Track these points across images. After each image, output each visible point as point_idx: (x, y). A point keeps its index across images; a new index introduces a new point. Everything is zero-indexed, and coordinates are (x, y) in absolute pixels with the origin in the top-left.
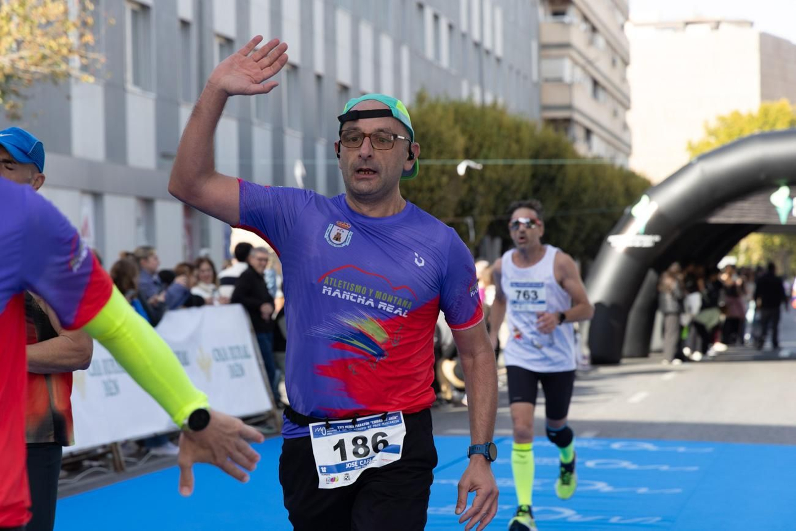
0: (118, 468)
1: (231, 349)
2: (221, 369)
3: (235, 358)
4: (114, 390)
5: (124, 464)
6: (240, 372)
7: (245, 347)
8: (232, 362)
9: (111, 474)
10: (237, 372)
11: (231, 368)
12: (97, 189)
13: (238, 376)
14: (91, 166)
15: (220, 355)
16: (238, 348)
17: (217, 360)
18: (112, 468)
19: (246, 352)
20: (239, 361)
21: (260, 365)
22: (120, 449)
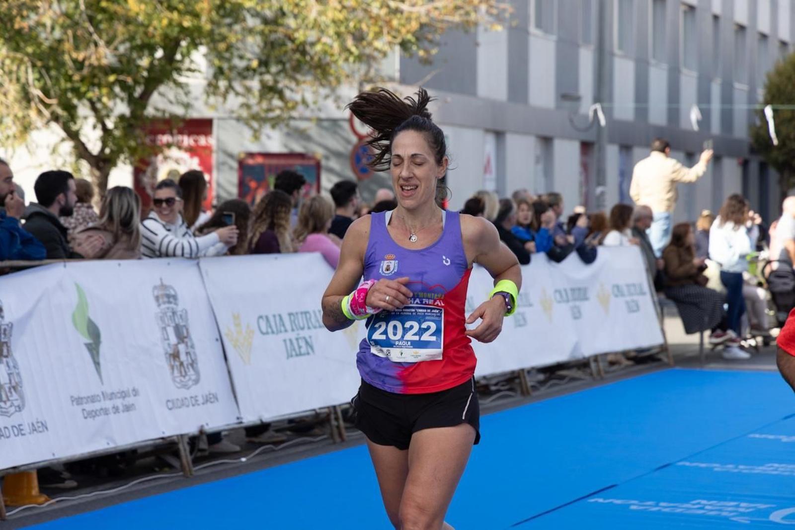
0: (525, 393)
1: (628, 286)
2: (619, 304)
3: (631, 294)
4: (522, 322)
5: (530, 390)
6: (635, 308)
7: (641, 285)
8: (628, 298)
9: (519, 398)
10: (633, 308)
11: (627, 303)
12: (499, 128)
13: (634, 311)
14: (493, 106)
15: (618, 290)
16: (634, 285)
17: (616, 296)
18: (519, 392)
19: (641, 289)
20: (635, 298)
21: (654, 302)
22: (526, 374)
